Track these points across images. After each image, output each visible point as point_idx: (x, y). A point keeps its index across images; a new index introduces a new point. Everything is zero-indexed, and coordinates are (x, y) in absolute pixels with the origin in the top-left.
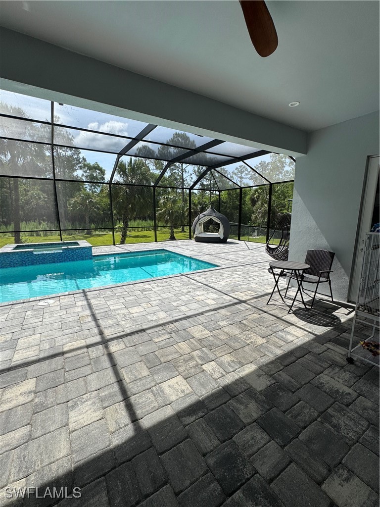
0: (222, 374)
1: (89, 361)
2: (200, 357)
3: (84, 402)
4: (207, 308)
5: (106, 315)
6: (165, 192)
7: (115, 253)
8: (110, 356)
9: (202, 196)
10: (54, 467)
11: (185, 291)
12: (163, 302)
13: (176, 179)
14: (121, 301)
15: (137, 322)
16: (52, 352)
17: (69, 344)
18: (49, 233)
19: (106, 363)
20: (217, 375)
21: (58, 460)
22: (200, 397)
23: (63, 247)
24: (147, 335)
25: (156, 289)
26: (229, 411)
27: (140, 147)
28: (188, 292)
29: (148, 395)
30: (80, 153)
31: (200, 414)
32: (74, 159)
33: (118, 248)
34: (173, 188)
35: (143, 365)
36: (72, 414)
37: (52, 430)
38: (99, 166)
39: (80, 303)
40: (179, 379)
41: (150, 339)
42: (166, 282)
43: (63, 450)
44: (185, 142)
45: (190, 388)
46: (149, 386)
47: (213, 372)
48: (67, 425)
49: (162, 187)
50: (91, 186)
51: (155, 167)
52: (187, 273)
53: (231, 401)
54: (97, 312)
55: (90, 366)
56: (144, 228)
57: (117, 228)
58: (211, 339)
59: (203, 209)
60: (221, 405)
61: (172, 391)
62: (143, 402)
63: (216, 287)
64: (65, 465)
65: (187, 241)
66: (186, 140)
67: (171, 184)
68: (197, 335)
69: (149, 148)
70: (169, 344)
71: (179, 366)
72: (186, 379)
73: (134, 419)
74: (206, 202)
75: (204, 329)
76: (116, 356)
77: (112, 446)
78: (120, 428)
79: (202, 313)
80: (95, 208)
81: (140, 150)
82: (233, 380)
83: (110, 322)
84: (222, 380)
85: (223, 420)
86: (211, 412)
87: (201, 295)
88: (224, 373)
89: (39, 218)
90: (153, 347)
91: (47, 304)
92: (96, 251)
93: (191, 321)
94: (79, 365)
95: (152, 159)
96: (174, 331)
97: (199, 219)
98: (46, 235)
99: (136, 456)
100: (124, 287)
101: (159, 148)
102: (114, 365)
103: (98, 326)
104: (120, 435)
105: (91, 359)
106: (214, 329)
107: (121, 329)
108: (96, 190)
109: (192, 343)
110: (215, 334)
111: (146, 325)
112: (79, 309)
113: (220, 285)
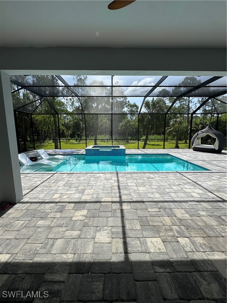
0: (192, 250)
1: (111, 210)
2: (177, 231)
3: (104, 230)
4: (192, 199)
5: (125, 187)
6: (175, 117)
7: (138, 153)
8: (122, 210)
9: (204, 118)
10: (85, 256)
11: (177, 183)
12: (160, 188)
13: (183, 108)
14: (135, 182)
15: (140, 196)
16: (96, 200)
17: (104, 198)
18: (109, 141)
19: (119, 215)
20: (188, 249)
21: (87, 253)
22: (171, 258)
23: (112, 148)
24: (145, 205)
25: (157, 179)
26: (192, 280)
27: (160, 90)
28: (179, 185)
29: (137, 241)
30: (127, 98)
31: (168, 270)
32: (124, 102)
33: (140, 151)
34: (181, 114)
35: (138, 222)
36: (98, 234)
37: (88, 238)
38: (136, 105)
39: (114, 178)
40: (159, 240)
41: (146, 208)
42: (165, 175)
43: (90, 250)
44: (192, 82)
45: (165, 249)
46: (139, 236)
47: (185, 246)
48: (94, 238)
49: (173, 114)
50: (131, 116)
51: (169, 102)
52: (181, 172)
53: (196, 273)
54: (121, 185)
55: (111, 213)
56: (158, 140)
57: (141, 139)
58: (189, 221)
59: (203, 128)
60: (187, 272)
61: (152, 246)
62: (133, 244)
63: (203, 185)
64: (89, 258)
65: (187, 150)
66: (194, 80)
67: (179, 112)
68: (179, 215)
69: (166, 90)
70: (158, 215)
71: (160, 232)
72: (163, 242)
73: (126, 252)
74: (206, 122)
75: (185, 212)
76: (125, 211)
77: (111, 261)
78: (117, 253)
79: (186, 202)
80: (132, 128)
81: (160, 92)
82: (201, 258)
83: (126, 192)
84: (192, 254)
85: (185, 283)
86: (177, 273)
87: (188, 188)
88: (194, 250)
89: (106, 133)
90: (147, 214)
91: (100, 176)
92: (128, 152)
93: (176, 204)
94: (106, 210)
95: (168, 97)
96: (163, 208)
97: (198, 135)
98: (107, 142)
99: (122, 273)
100: (138, 174)
101: (173, 89)
102: (123, 217)
103: (120, 193)
104: (117, 257)
105: (112, 209)
106: (194, 215)
107: (131, 197)
108: (133, 118)
109: (174, 220)
110: (193, 219)
111: (146, 199)
112: (113, 182)
113: (208, 184)
